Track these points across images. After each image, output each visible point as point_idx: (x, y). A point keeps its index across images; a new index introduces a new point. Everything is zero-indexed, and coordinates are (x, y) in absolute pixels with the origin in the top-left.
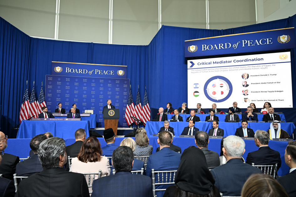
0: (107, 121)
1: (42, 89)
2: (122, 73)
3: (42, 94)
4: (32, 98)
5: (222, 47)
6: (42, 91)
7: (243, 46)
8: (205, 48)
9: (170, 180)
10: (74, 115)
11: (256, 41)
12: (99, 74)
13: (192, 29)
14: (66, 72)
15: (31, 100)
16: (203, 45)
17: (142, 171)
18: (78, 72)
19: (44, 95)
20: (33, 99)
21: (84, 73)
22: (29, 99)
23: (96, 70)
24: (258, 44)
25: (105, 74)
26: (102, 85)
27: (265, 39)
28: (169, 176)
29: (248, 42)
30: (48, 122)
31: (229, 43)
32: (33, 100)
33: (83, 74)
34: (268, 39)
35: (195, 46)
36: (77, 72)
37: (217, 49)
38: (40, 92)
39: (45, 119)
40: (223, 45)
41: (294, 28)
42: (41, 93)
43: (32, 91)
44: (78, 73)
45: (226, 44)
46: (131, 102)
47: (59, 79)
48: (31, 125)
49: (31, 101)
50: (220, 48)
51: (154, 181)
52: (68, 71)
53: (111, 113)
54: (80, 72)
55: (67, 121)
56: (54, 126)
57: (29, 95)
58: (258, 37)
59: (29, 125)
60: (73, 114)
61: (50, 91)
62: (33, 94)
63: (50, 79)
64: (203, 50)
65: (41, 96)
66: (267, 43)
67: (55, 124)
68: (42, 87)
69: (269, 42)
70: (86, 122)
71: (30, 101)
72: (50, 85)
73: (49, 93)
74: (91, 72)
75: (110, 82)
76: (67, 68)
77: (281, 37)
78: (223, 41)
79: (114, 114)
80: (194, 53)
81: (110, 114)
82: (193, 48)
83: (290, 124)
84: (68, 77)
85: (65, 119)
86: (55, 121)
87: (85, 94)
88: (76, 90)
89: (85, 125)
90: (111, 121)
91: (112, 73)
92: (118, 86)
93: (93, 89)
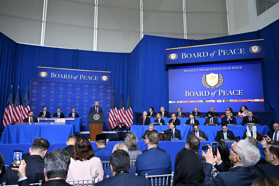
0: (92, 125)
1: (27, 93)
2: (106, 78)
3: (27, 99)
4: (16, 103)
6: (26, 95)
7: (219, 55)
8: (185, 56)
11: (231, 50)
12: (84, 79)
13: (174, 38)
14: (52, 77)
16: (183, 54)
18: (63, 77)
19: (29, 99)
20: (17, 103)
21: (69, 78)
22: (13, 103)
23: (81, 75)
24: (233, 54)
25: (90, 79)
27: (239, 49)
29: (223, 51)
30: (33, 126)
31: (207, 53)
32: (17, 105)
34: (241, 49)
35: (175, 54)
37: (195, 57)
38: (25, 96)
39: (30, 124)
40: (200, 54)
41: (263, 39)
43: (16, 96)
44: (63, 78)
45: (204, 53)
46: (114, 107)
47: (44, 84)
48: (15, 130)
49: (15, 106)
50: (198, 57)
52: (53, 76)
53: (97, 117)
54: (65, 77)
55: (52, 125)
56: (39, 130)
57: (13, 99)
58: (232, 47)
59: (13, 129)
61: (35, 95)
62: (17, 99)
63: (35, 83)
64: (183, 58)
65: (25, 100)
66: (240, 53)
67: (40, 128)
68: (27, 91)
69: (242, 52)
70: (71, 126)
71: (14, 106)
72: (35, 89)
73: (34, 97)
74: (75, 78)
75: (94, 87)
76: (52, 73)
77: (252, 47)
78: (201, 50)
79: (99, 118)
80: (174, 60)
81: (95, 118)
82: (173, 56)
83: (265, 127)
84: (53, 82)
85: (50, 123)
86: (40, 125)
87: (69, 99)
88: (61, 95)
89: (70, 130)
90: (96, 125)
91: (96, 79)
92: (102, 91)
93: (78, 93)
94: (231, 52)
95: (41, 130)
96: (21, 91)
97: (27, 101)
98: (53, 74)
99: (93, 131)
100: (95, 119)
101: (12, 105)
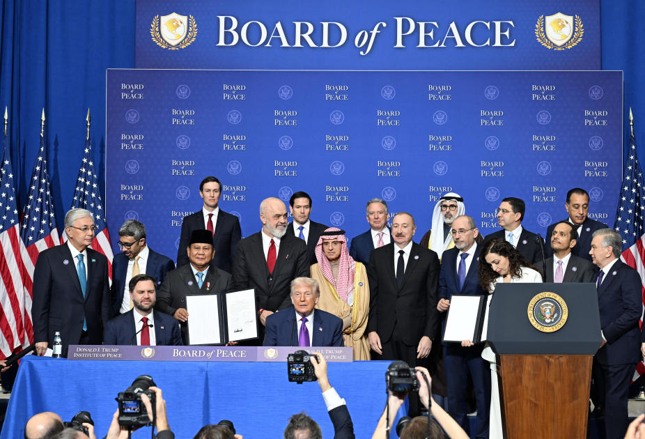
1: (89, 157)
2: (567, 31)
3: (91, 190)
4: (36, 214)
6: (86, 166)
10: (303, 327)
12: (422, 44)
14: (222, 43)
15: (29, 222)
18: (291, 40)
19: (101, 191)
20: (41, 216)
21: (325, 44)
22: (21, 219)
23: (399, 20)
25: (460, 44)
26: (440, 118)
32: (41, 226)
33: (320, 49)
36: (285, 44)
38: (80, 174)
39: (148, 352)
42: (86, 178)
43: (35, 173)
44: (292, 49)
46: (636, 229)
47: (183, 93)
49: (32, 234)
52: (229, 37)
53: (548, 309)
54: (303, 40)
57: (18, 199)
60: (299, 317)
61: (133, 168)
62: (39, 191)
63: (131, 91)
65: (84, 197)
67: (206, 378)
68: (86, 144)
71: (24, 234)
72: (131, 130)
73: (130, 180)
74: (367, 39)
75: (491, 93)
76: (222, 19)
79: (565, 317)
81: (540, 318)
84: (233, 78)
86: (204, 364)
87: (336, 181)
88: (285, 156)
90: (548, 363)
91: (503, 37)
92: (544, 118)
93: (388, 144)
95: (212, 394)
96: (56, 143)
97: (93, 200)
98: (228, 24)
99: (526, 408)
100: (539, 327)
101: (17, 226)
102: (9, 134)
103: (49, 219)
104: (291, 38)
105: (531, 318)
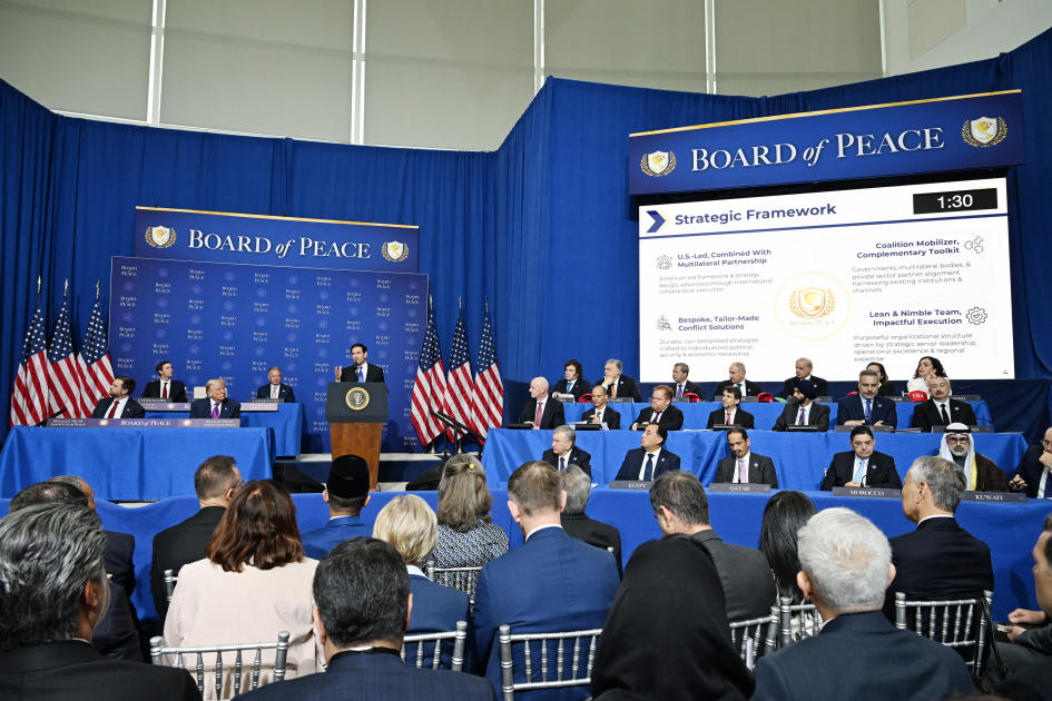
0: (341, 430)
1: (97, 309)
2: (400, 251)
3: (98, 329)
4: (59, 344)
5: (763, 157)
6: (96, 315)
7: (841, 155)
8: (703, 160)
9: (575, 668)
11: (887, 136)
12: (316, 254)
13: (656, 91)
14: (192, 245)
15: (54, 349)
16: (695, 152)
17: (460, 635)
18: (236, 246)
19: (105, 330)
20: (62, 345)
21: (257, 250)
22: (48, 347)
23: (303, 239)
24: (894, 149)
25: (338, 255)
26: (324, 296)
27: (918, 132)
28: (569, 655)
29: (856, 140)
30: (113, 434)
31: (791, 146)
32: (63, 351)
33: (254, 253)
34: (927, 131)
35: (666, 154)
36: (232, 249)
37: (746, 164)
38: (92, 320)
40: (766, 150)
41: (1019, 91)
42: (94, 324)
43: (59, 318)
44: (236, 252)
45: (778, 147)
46: (432, 360)
47: (163, 273)
48: (47, 446)
49: (56, 356)
50: (756, 163)
51: (507, 676)
52: (196, 243)
53: (358, 397)
54: (244, 247)
55: (186, 428)
56: (138, 448)
57: (46, 332)
58: (893, 123)
59: (39, 444)
61: (128, 317)
62: (62, 328)
63: (128, 271)
64: (695, 168)
65: (94, 334)
66: (924, 145)
67: (142, 440)
68: (96, 302)
69: (932, 142)
70: (262, 432)
71: (50, 356)
72: (128, 294)
73: (126, 325)
74: (283, 249)
75: (354, 283)
76: (192, 232)
77: (974, 123)
78: (766, 136)
79: (367, 401)
80: (662, 178)
81: (353, 402)
82: (658, 163)
83: (1013, 439)
84: (197, 267)
85: (179, 420)
86: (141, 429)
87: (260, 329)
88: (228, 314)
89: (255, 446)
90: (358, 427)
91: (363, 253)
92: (384, 299)
93: (292, 309)
94: (886, 142)
95: (146, 448)
96: (77, 300)
97: (100, 336)
98: (196, 235)
100: (352, 407)
101: (45, 351)
102: (45, 292)
103: (67, 346)
104: (236, 245)
105: (348, 402)
